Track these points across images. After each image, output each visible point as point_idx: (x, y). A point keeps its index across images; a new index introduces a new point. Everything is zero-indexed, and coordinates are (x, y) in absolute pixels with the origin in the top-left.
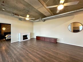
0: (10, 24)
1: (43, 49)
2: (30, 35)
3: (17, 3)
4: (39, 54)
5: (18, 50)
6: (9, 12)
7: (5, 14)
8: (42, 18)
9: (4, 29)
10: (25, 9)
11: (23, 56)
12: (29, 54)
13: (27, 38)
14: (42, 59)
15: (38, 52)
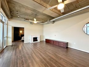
0: (24, 28)
1: (48, 52)
2: (39, 38)
3: (26, 10)
4: (41, 55)
5: (27, 49)
6: (22, 18)
7: (20, 20)
8: (50, 20)
9: (21, 32)
10: (33, 14)
11: (28, 54)
12: (33, 54)
13: (37, 41)
14: (42, 60)
15: (41, 54)
